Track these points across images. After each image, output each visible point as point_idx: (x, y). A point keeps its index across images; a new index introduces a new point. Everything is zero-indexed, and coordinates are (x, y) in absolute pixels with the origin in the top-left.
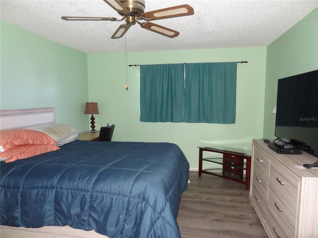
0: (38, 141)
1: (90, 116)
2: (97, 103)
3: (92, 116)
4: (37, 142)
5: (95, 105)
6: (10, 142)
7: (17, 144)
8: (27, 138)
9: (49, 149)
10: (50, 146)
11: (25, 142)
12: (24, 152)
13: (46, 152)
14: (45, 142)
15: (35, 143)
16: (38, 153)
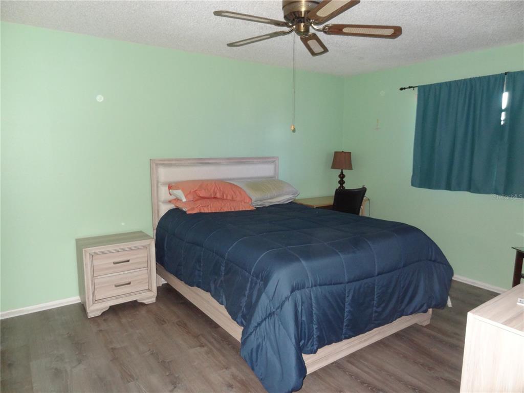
0: (229, 196)
1: (338, 172)
2: (350, 153)
3: (342, 172)
4: (227, 196)
5: (348, 155)
6: (193, 192)
7: (201, 195)
8: (214, 191)
9: (241, 207)
10: (243, 203)
11: (211, 195)
12: (208, 206)
13: (236, 210)
14: (238, 199)
15: (225, 197)
16: (226, 210)
